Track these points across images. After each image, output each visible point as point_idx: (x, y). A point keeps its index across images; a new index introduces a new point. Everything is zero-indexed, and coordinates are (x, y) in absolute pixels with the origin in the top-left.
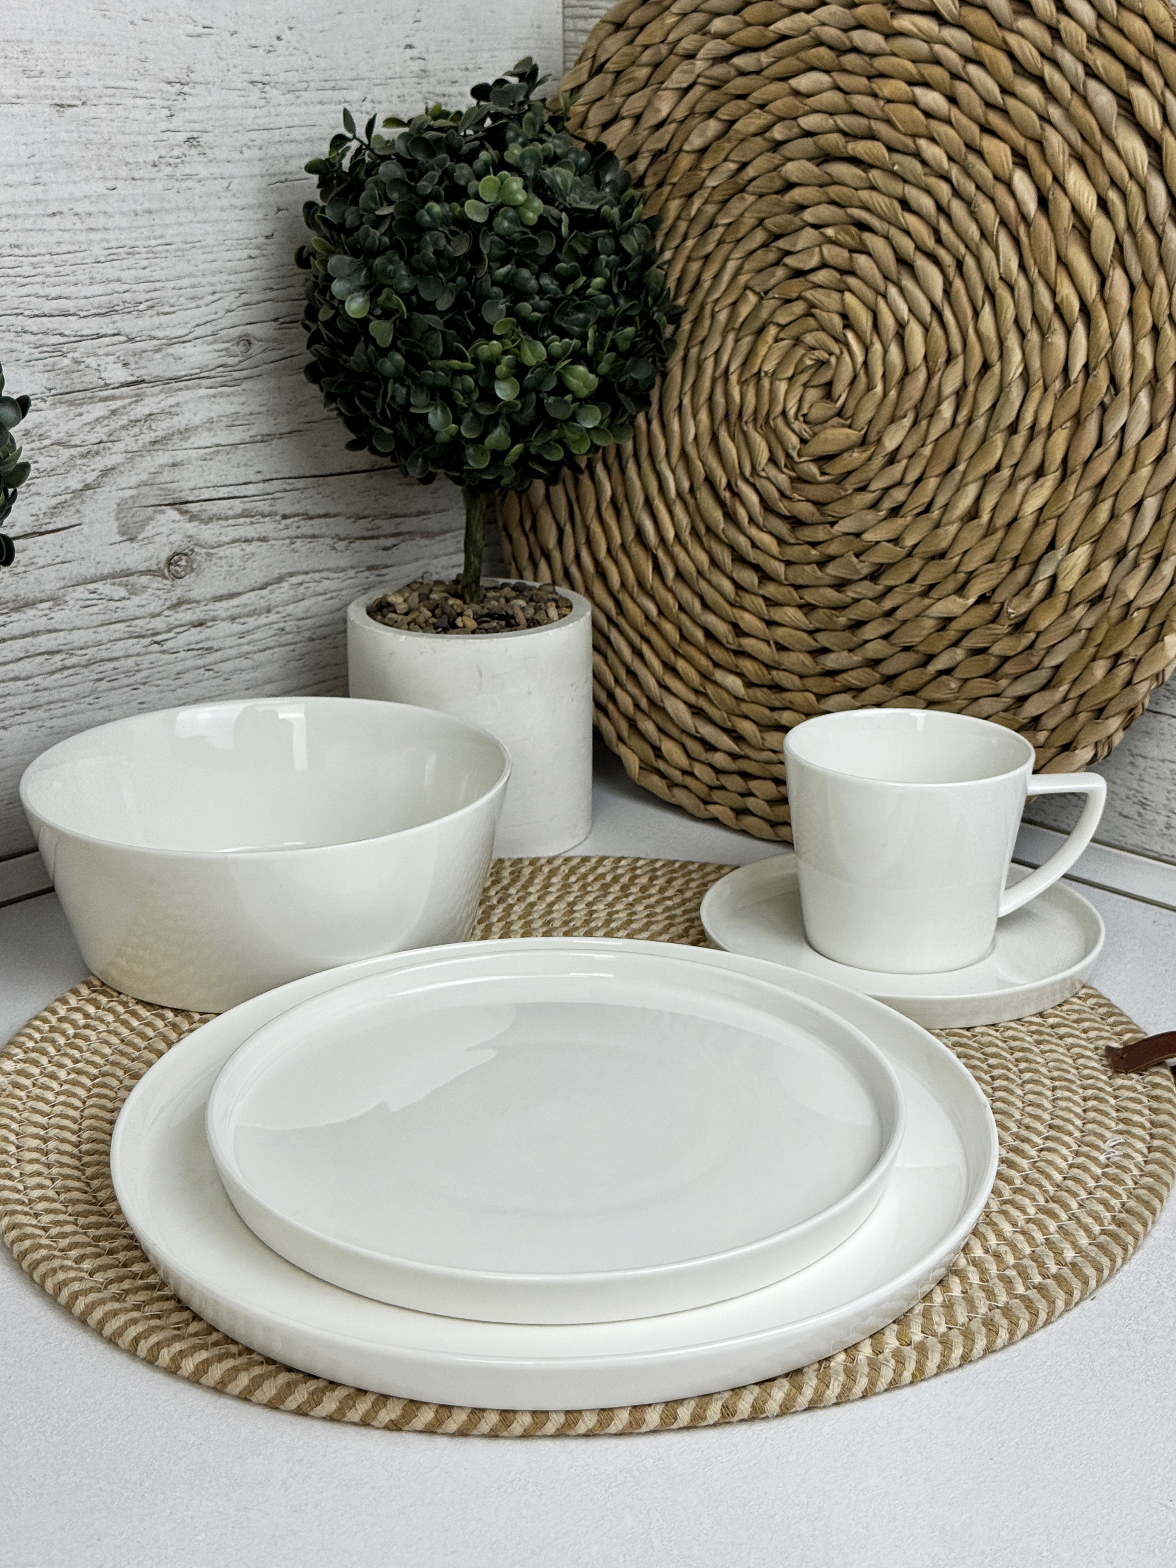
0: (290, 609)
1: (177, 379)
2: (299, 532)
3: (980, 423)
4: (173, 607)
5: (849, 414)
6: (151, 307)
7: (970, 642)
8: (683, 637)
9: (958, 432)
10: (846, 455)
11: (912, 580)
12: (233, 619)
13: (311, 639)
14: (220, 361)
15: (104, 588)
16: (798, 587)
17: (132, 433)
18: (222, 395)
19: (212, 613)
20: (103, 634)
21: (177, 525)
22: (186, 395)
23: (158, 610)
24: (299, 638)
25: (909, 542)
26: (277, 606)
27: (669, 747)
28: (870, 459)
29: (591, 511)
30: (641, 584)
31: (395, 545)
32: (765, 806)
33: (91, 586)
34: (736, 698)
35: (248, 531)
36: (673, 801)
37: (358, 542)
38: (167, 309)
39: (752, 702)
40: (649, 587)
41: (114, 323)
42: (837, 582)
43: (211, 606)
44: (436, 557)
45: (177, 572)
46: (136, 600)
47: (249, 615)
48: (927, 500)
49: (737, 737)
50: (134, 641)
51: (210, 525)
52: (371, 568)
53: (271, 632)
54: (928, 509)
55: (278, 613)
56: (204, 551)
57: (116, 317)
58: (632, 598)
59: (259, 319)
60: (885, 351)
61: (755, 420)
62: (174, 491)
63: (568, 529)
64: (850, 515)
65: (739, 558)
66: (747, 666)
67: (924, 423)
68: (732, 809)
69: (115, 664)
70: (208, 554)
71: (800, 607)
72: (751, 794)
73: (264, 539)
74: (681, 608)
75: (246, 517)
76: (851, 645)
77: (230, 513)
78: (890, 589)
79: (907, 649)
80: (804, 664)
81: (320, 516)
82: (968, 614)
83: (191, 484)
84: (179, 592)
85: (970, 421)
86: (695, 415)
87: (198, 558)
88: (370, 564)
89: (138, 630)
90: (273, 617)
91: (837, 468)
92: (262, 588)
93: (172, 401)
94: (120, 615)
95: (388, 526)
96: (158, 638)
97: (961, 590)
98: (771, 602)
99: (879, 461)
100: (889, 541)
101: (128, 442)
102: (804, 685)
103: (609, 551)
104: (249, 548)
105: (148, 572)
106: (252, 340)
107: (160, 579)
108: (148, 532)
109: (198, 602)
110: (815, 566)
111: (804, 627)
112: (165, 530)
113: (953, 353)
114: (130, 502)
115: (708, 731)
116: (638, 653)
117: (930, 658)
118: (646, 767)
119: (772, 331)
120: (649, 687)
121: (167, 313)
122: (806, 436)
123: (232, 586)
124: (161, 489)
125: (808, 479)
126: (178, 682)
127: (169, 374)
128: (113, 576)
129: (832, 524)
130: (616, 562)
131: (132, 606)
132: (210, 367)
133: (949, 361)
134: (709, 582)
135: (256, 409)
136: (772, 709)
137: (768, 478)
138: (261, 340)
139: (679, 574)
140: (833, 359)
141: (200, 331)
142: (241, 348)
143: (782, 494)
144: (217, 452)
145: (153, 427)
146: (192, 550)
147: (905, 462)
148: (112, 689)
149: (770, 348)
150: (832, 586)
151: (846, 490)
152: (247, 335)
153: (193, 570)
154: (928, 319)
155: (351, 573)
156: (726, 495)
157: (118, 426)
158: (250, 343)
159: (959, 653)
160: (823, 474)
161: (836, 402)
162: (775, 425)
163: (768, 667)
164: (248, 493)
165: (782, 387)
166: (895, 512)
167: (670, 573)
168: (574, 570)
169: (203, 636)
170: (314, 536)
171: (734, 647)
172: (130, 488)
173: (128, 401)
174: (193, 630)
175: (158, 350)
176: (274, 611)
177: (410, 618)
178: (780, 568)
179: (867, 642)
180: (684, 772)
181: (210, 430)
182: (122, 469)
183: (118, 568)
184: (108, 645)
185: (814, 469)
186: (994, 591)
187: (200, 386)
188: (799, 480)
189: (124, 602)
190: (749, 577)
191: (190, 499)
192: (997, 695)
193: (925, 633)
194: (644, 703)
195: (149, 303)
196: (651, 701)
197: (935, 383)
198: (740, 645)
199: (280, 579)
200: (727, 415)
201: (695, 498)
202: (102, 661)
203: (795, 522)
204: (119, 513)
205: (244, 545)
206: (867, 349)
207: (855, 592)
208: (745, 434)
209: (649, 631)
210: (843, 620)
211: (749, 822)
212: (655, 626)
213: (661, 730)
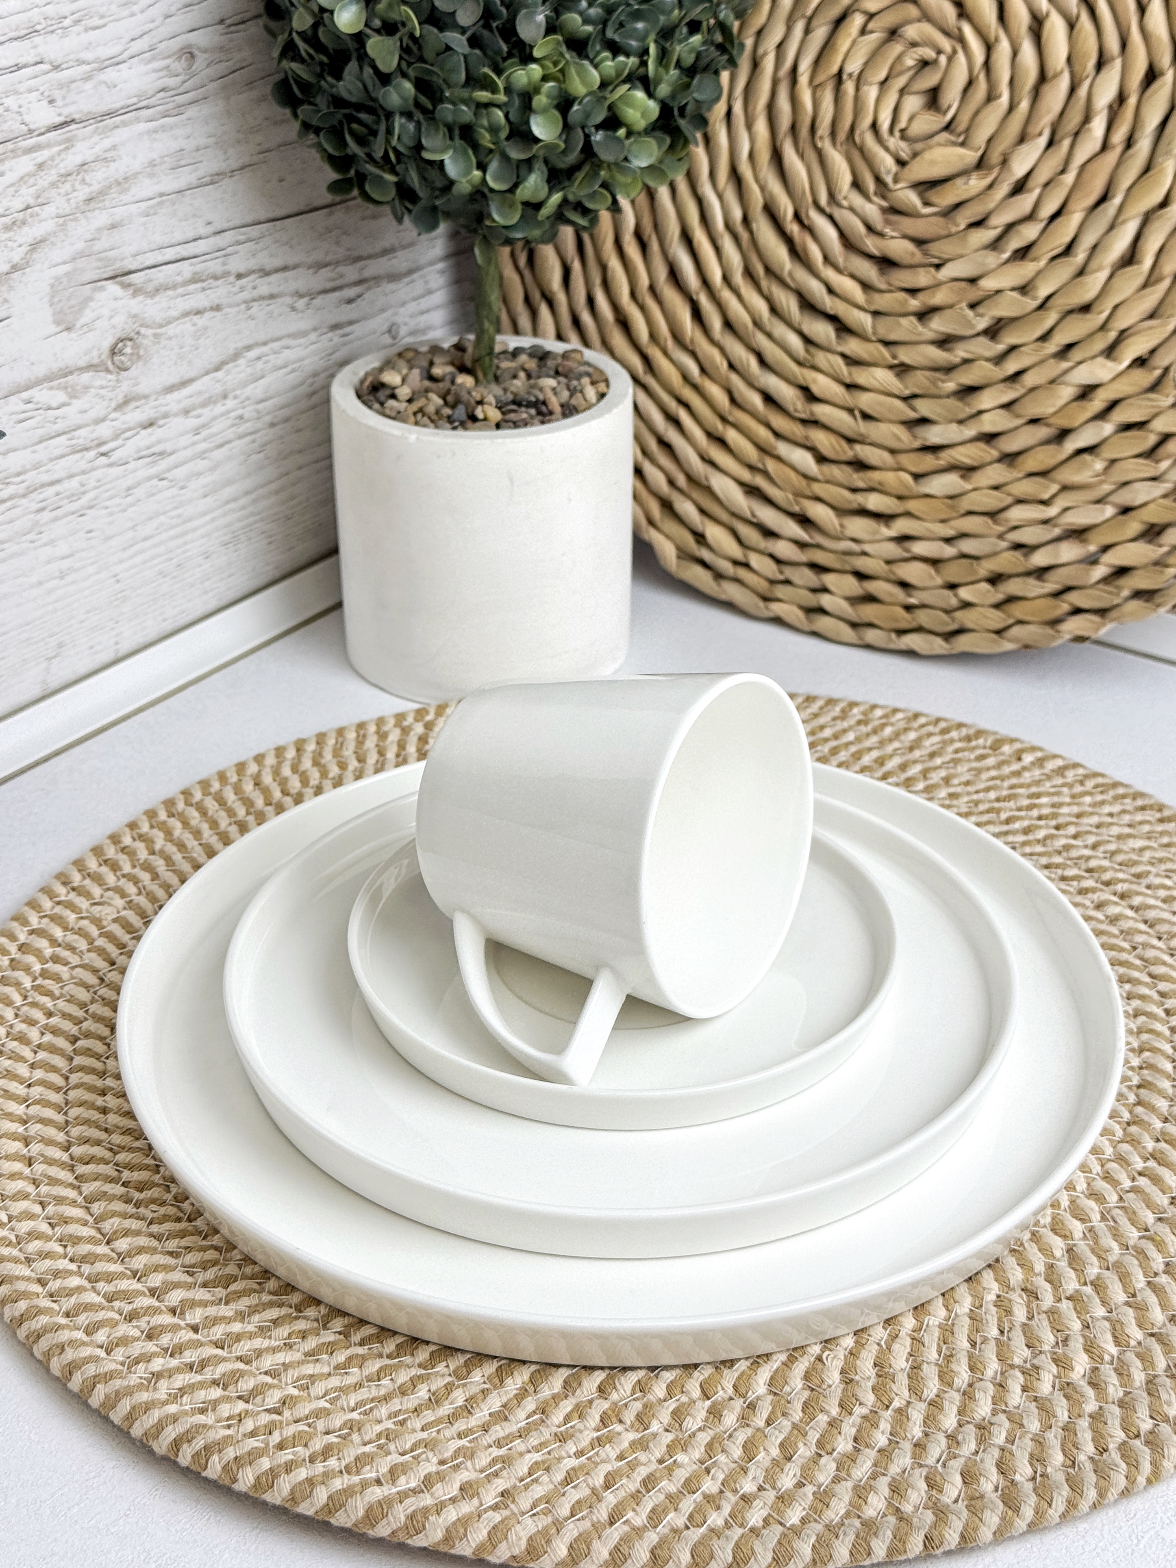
0: (248, 391)
1: (111, 114)
2: (256, 293)
3: (1144, 145)
4: (119, 407)
5: (962, 127)
6: (77, 22)
7: (1121, 416)
8: (733, 400)
9: (1112, 157)
10: (959, 181)
11: (1045, 337)
12: (186, 412)
13: (272, 425)
14: (160, 84)
15: (41, 395)
16: (887, 343)
17: (62, 191)
18: (163, 128)
19: (163, 409)
20: (43, 452)
21: (119, 303)
22: (121, 135)
23: (102, 413)
24: (259, 425)
25: (1043, 292)
26: (234, 390)
27: (714, 533)
28: (991, 186)
29: (608, 245)
30: (677, 337)
31: (359, 296)
32: (845, 605)
33: (25, 395)
34: (805, 476)
35: (199, 300)
36: (723, 597)
37: (320, 297)
38: (96, 21)
39: (828, 482)
40: (688, 340)
41: (35, 47)
42: (941, 337)
43: (162, 401)
44: (403, 304)
45: (122, 362)
46: (77, 404)
47: (204, 405)
48: (1067, 239)
49: (804, 520)
50: (78, 456)
51: (157, 299)
52: (335, 327)
53: (229, 422)
54: (1068, 250)
55: (236, 397)
56: (150, 332)
57: (37, 40)
58: (666, 353)
59: (201, 24)
60: (1015, 53)
61: (833, 134)
62: (115, 260)
63: (576, 266)
64: (962, 256)
65: (808, 305)
66: (820, 438)
67: (1066, 143)
68: (801, 607)
69: (58, 488)
70: (155, 335)
71: (891, 367)
72: (825, 590)
73: (217, 308)
74: (731, 366)
75: (196, 282)
76: (962, 416)
77: (179, 279)
78: (1013, 348)
79: (1034, 421)
80: (899, 439)
81: (277, 271)
82: (1119, 380)
83: (133, 249)
84: (125, 388)
85: (1129, 143)
86: (749, 126)
87: (145, 342)
88: (333, 322)
89: (81, 441)
90: (230, 403)
91: (946, 197)
92: (217, 369)
93: (107, 143)
94: (60, 426)
95: (351, 273)
96: (104, 449)
97: (1110, 351)
98: (851, 361)
99: (1004, 189)
100: (1013, 289)
101: (59, 204)
102: (898, 463)
103: (633, 295)
104: (201, 321)
105: (90, 367)
106: (196, 52)
107: (103, 374)
108: (88, 316)
109: (146, 397)
110: (913, 319)
111: (897, 392)
112: (106, 312)
113: (1107, 55)
114: (65, 280)
115: (768, 516)
116: (676, 422)
117: (1063, 434)
118: (684, 555)
119: (858, 20)
120: (690, 464)
121: (97, 28)
122: (904, 156)
123: (186, 372)
124: (100, 260)
125: (903, 208)
126: (129, 499)
127: (103, 108)
128: (49, 378)
129: (938, 267)
130: (642, 308)
131: (72, 414)
132: (150, 93)
133: (1100, 65)
134: (769, 335)
135: (203, 141)
136: (854, 490)
137: (851, 209)
138: (205, 51)
139: (728, 324)
140: (943, 59)
141: (136, 47)
142: (183, 63)
143: (870, 228)
144: (160, 204)
145: (88, 179)
146: (138, 333)
147: (1037, 191)
148: (56, 519)
149: (854, 42)
150: (933, 342)
151: (957, 226)
152: (190, 46)
153: (139, 357)
154: (1075, 11)
155: (313, 336)
156: (794, 228)
157: (46, 184)
158: (192, 56)
159: (1107, 428)
160: (927, 204)
161: (945, 113)
162: (863, 141)
163: (850, 441)
164: (198, 251)
165: (871, 93)
166: (1023, 253)
167: (716, 323)
168: (586, 318)
169: (153, 438)
170: (272, 297)
171: (803, 416)
172: (64, 263)
173: (56, 149)
174: (143, 432)
175: (87, 78)
176: (231, 395)
177: (415, 406)
178: (866, 320)
179: (980, 412)
180: (736, 563)
181: (152, 175)
182: (53, 239)
183: (55, 366)
184: (49, 466)
185: (913, 198)
186: (1153, 351)
187: (138, 120)
188: (894, 211)
189: (65, 409)
190: (822, 330)
191: (132, 267)
192: (1154, 479)
193: (1061, 402)
194: (681, 480)
195: (75, 17)
196: (690, 478)
197: (1083, 92)
198: (812, 414)
199: (236, 356)
200: (794, 129)
201: (751, 232)
202: (43, 486)
203: (886, 263)
204: (53, 297)
205: (196, 318)
206: (989, 48)
207: (965, 351)
208: (820, 154)
209: (689, 394)
210: (950, 386)
211: (823, 623)
212: (696, 388)
213: (702, 511)
